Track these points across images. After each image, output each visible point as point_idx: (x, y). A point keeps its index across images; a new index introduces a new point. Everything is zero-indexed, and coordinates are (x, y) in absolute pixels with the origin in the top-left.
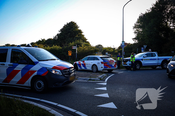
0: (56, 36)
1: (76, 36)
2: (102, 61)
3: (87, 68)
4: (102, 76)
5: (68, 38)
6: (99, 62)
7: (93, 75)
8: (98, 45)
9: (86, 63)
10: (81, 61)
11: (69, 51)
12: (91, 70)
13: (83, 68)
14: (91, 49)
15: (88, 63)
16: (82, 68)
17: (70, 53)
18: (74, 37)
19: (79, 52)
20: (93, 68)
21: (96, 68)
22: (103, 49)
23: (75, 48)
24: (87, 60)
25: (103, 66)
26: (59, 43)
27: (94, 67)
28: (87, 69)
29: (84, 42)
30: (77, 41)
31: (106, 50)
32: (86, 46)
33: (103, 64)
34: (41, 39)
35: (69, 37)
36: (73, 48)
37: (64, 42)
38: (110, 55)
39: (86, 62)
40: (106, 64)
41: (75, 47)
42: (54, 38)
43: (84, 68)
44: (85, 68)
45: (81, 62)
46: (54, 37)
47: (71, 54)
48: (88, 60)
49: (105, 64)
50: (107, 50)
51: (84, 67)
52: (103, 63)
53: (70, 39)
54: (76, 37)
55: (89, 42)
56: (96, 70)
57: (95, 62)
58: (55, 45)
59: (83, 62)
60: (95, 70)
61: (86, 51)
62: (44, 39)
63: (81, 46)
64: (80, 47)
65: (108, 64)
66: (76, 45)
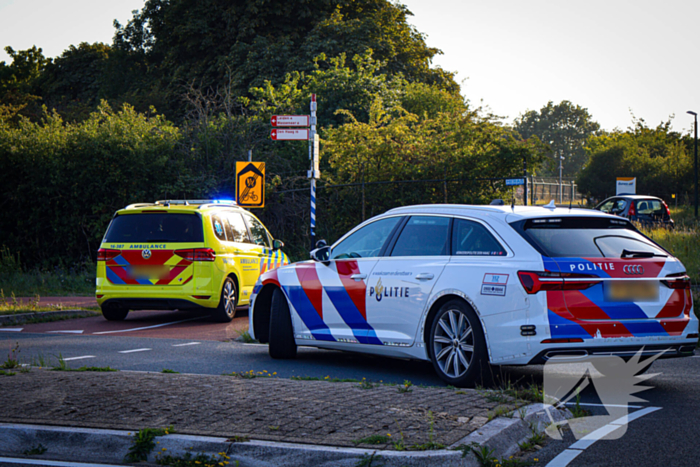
0: (138, 22)
1: (326, 23)
2: (535, 262)
3: (380, 334)
4: (508, 423)
5: (248, 39)
6: (495, 275)
7: (415, 416)
8: (545, 111)
9: (370, 283)
10: (322, 256)
11: (240, 166)
12: (424, 356)
13: (343, 333)
14: (462, 138)
15: (389, 283)
16: (334, 332)
17: (250, 184)
18: (308, 25)
19: (346, 176)
20: (439, 339)
21: (469, 341)
22: (593, 144)
23: (302, 135)
24: (383, 254)
25: (542, 321)
26: (165, 84)
27: (453, 325)
28: (376, 341)
29: (399, 79)
30: (324, 65)
31: (616, 153)
32: (412, 117)
33: (542, 295)
34: (10, 50)
35: (260, 30)
36: (282, 135)
37: (215, 74)
38: (656, 207)
39: (374, 271)
40: (575, 293)
41: (302, 120)
42: (119, 37)
43: (348, 332)
44: (363, 332)
45: (319, 265)
46: (124, 24)
47: (257, 190)
48: (389, 250)
49: (565, 294)
50: (627, 157)
51: (352, 326)
52: (545, 286)
53: (268, 51)
54: (328, 33)
55: (449, 76)
56: (467, 354)
57: (460, 273)
58: (117, 109)
59: (346, 268)
60: (458, 354)
61: (414, 161)
62: (35, 53)
63: (364, 117)
64: (354, 126)
65: (590, 297)
66: (314, 105)
